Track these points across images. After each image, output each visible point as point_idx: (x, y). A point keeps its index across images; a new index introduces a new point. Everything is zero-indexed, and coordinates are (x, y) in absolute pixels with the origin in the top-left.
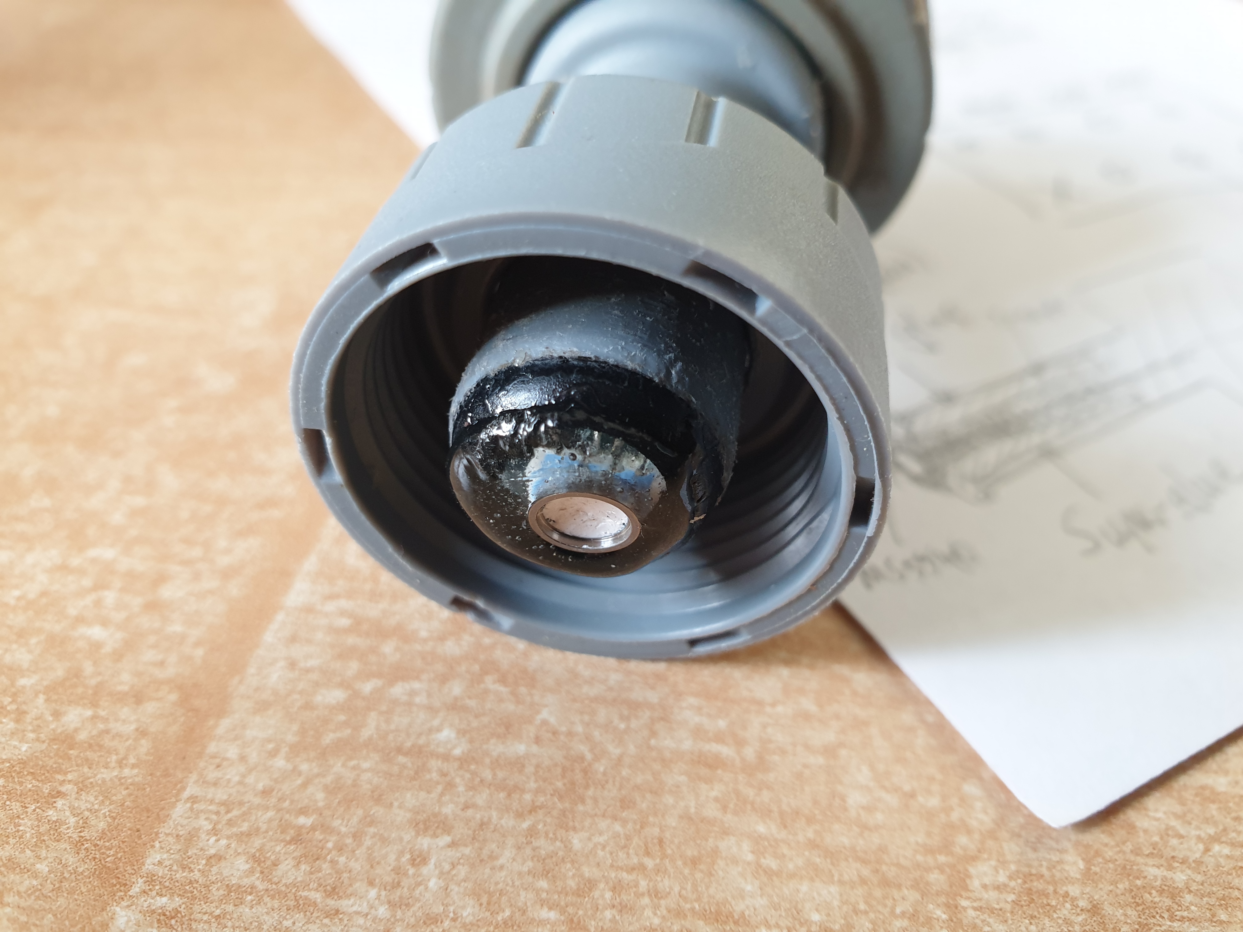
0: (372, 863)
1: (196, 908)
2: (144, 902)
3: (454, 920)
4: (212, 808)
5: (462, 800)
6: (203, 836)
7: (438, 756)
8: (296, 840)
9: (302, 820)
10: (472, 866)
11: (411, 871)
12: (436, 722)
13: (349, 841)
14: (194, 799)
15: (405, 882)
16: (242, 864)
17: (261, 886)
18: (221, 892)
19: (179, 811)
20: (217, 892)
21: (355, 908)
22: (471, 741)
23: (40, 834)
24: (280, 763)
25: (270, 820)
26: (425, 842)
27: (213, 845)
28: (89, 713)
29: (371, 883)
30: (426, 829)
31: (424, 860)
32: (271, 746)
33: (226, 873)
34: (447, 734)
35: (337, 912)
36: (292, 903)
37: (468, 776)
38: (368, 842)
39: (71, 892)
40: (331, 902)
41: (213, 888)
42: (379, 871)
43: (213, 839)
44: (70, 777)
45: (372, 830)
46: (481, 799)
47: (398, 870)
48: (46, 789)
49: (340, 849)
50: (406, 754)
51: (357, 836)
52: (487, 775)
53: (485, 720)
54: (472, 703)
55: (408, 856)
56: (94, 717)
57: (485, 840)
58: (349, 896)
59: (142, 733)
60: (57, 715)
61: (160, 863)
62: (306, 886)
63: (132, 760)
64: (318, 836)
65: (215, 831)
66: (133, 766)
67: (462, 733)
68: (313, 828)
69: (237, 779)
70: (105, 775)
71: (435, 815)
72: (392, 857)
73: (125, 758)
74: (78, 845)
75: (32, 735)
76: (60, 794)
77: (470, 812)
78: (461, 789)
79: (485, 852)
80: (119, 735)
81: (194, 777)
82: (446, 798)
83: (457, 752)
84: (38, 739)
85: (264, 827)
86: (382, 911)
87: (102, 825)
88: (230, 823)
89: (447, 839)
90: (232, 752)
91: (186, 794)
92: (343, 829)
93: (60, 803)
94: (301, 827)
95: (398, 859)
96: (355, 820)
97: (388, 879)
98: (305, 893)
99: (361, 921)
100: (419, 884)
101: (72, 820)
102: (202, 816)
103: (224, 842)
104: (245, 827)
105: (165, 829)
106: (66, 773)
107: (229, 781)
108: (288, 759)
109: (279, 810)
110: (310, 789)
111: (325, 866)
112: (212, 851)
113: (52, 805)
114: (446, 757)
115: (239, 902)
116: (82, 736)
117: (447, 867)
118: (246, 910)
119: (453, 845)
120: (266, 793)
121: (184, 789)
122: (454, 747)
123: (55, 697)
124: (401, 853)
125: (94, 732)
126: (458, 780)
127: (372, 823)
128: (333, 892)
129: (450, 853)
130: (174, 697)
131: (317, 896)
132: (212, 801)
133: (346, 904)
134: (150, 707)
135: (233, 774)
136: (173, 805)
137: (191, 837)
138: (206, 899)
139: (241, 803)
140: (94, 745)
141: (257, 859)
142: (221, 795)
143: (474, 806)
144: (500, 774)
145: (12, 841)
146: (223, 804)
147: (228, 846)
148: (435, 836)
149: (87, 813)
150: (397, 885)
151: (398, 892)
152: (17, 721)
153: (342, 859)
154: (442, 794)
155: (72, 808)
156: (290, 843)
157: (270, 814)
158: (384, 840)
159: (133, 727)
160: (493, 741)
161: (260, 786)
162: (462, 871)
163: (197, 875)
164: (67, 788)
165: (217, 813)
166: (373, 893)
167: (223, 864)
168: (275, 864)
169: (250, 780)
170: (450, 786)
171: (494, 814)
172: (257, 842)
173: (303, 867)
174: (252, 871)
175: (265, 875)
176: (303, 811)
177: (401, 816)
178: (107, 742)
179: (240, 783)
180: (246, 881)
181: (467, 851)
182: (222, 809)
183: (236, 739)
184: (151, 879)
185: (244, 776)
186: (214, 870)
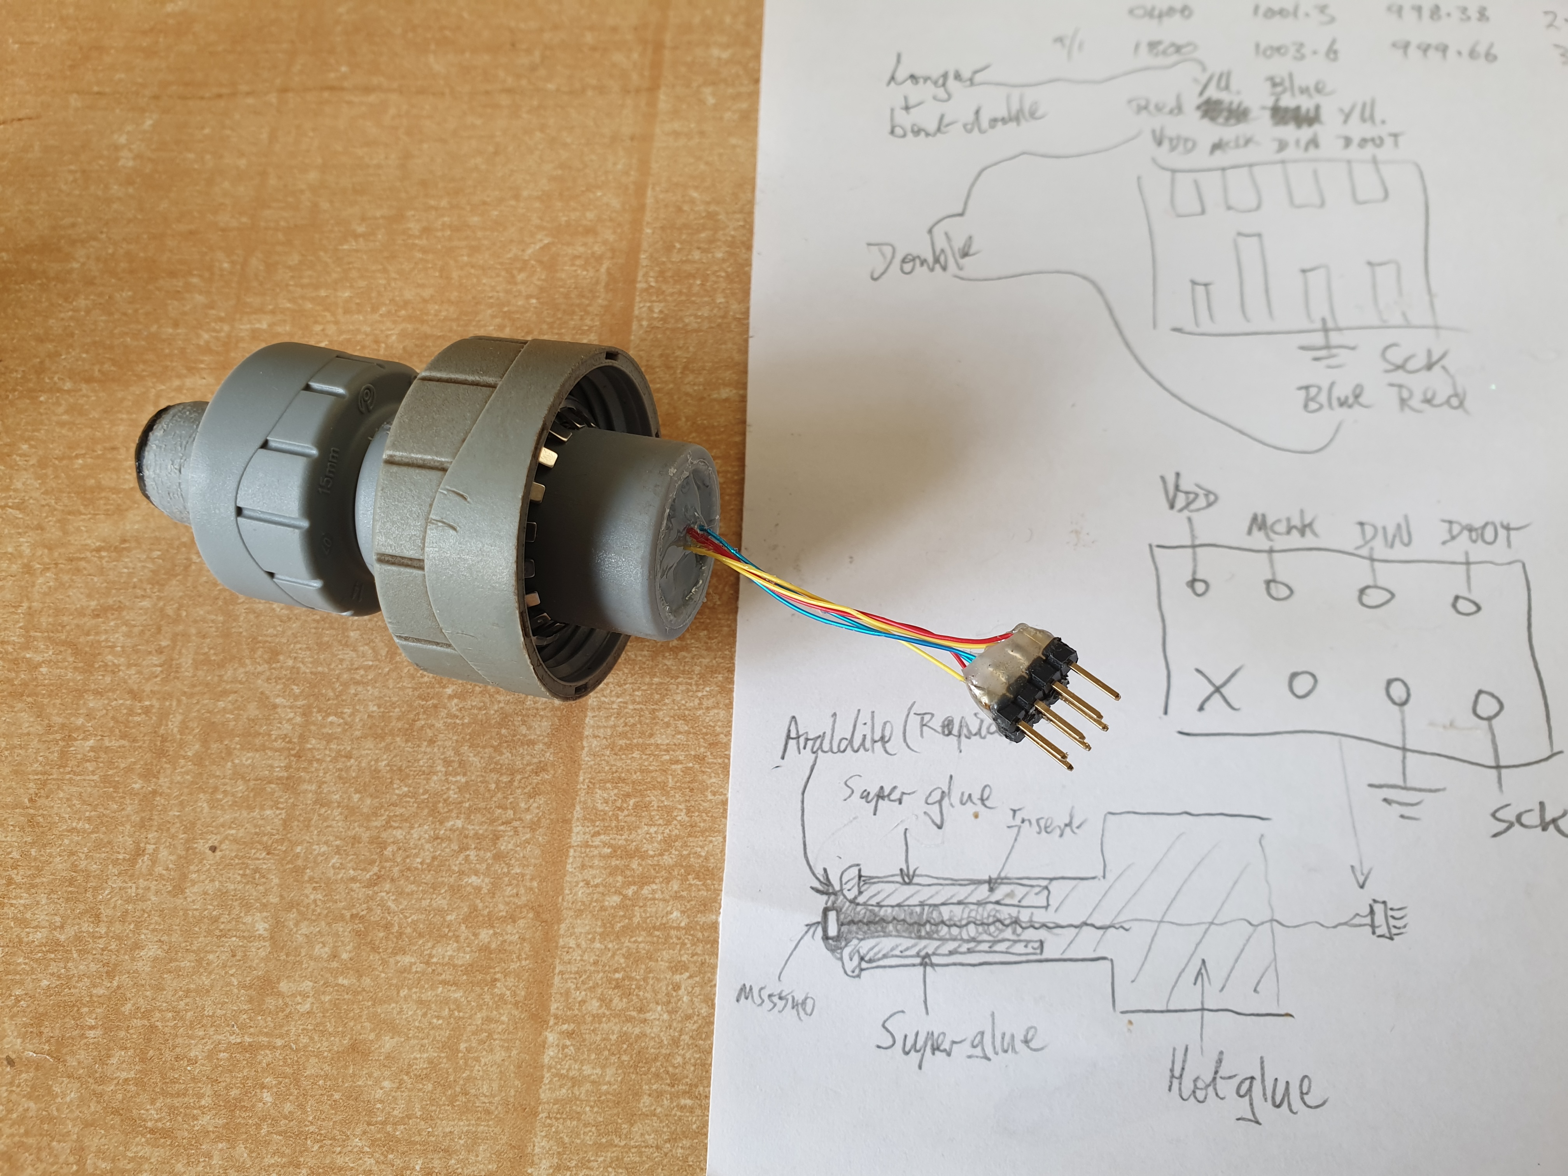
0: (656, 993)
1: (582, 1028)
2: (558, 1028)
3: (698, 1015)
4: (572, 976)
5: (690, 952)
6: (573, 991)
7: (674, 928)
8: (617, 987)
9: (617, 975)
10: (702, 987)
11: (674, 994)
12: (669, 909)
13: (642, 983)
14: (561, 973)
15: (673, 1000)
16: (596, 1003)
17: (608, 1013)
18: (590, 1019)
19: (557, 980)
20: (589, 1019)
21: (653, 1017)
22: (688, 917)
23: (496, 1002)
24: (597, 945)
25: (602, 978)
26: (677, 978)
27: (579, 996)
28: (491, 932)
29: (657, 1003)
30: (677, 970)
31: (679, 988)
32: (590, 936)
33: (590, 1009)
34: (676, 914)
35: (646, 1020)
36: (624, 1019)
37: (690, 937)
38: (651, 982)
39: (523, 1028)
40: (641, 1016)
41: (586, 1017)
42: (659, 997)
43: (578, 992)
44: (497, 970)
45: (651, 975)
46: (699, 950)
47: (668, 994)
48: (488, 978)
49: (639, 987)
50: (658, 930)
51: (645, 979)
52: (700, 935)
53: (693, 903)
54: (684, 894)
55: (671, 987)
56: (495, 934)
57: (705, 972)
58: (649, 1012)
59: (523, 939)
60: (476, 935)
61: (557, 1008)
62: (628, 1009)
63: (524, 956)
64: (627, 982)
65: (577, 988)
66: (526, 959)
67: (683, 912)
68: (623, 979)
69: (579, 958)
70: (514, 966)
71: (679, 962)
72: (664, 988)
73: (520, 955)
74: (516, 1004)
75: (468, 949)
76: (496, 980)
77: (695, 957)
78: (689, 945)
79: (706, 978)
80: (511, 943)
81: (558, 961)
82: (682, 952)
83: (683, 924)
84: (472, 951)
85: (600, 982)
86: (666, 1016)
87: (523, 993)
88: (583, 983)
89: (687, 974)
90: (572, 943)
91: (557, 971)
92: (638, 977)
93: (498, 984)
94: (617, 979)
95: (667, 989)
96: (642, 971)
97: (665, 1000)
98: (629, 1013)
99: (657, 1022)
100: (679, 1000)
101: (508, 993)
102: (569, 981)
103: (583, 993)
104: (591, 984)
105: (554, 991)
106: (494, 968)
107: (575, 960)
108: (601, 943)
109: (604, 972)
110: (617, 958)
111: (634, 998)
112: (580, 999)
113: (495, 986)
114: (678, 928)
115: (600, 1023)
116: (493, 946)
117: (690, 989)
118: (604, 1025)
119: (690, 977)
120: (596, 963)
121: (555, 968)
122: (681, 922)
123: (470, 925)
124: (667, 985)
125: (499, 943)
126: (686, 941)
127: (650, 972)
128: (641, 1010)
129: (690, 981)
130: (531, 915)
131: (634, 1014)
132: (571, 973)
133: (648, 1015)
134: (521, 923)
135: (576, 955)
136: (553, 977)
137: (567, 993)
138: (585, 1022)
139: (585, 971)
140: (501, 950)
141: (602, 999)
142: (574, 969)
143: (697, 954)
144: (706, 934)
145: (485, 1008)
146: (577, 973)
147: (586, 995)
148: (681, 974)
149: (513, 988)
150: (669, 1002)
151: (671, 1006)
152: (457, 942)
153: (641, 993)
154: (680, 950)
155: (506, 987)
156: (614, 989)
157: (601, 975)
158: (658, 980)
159: (517, 936)
160: (699, 915)
161: (592, 961)
162: (697, 990)
163: (576, 1012)
164: (498, 976)
165: (576, 978)
166: (659, 1008)
167: (587, 1004)
168: (611, 1001)
169: (586, 957)
170: (683, 944)
171: (707, 957)
172: (599, 991)
173: (624, 1000)
174: (601, 1007)
175: (608, 1007)
176: (616, 971)
177: (664, 965)
178: (506, 947)
179: (582, 960)
180: (600, 1011)
181: (697, 979)
182: (577, 976)
183: (571, 935)
184: (556, 1017)
185: (582, 956)
186: (584, 1008)
